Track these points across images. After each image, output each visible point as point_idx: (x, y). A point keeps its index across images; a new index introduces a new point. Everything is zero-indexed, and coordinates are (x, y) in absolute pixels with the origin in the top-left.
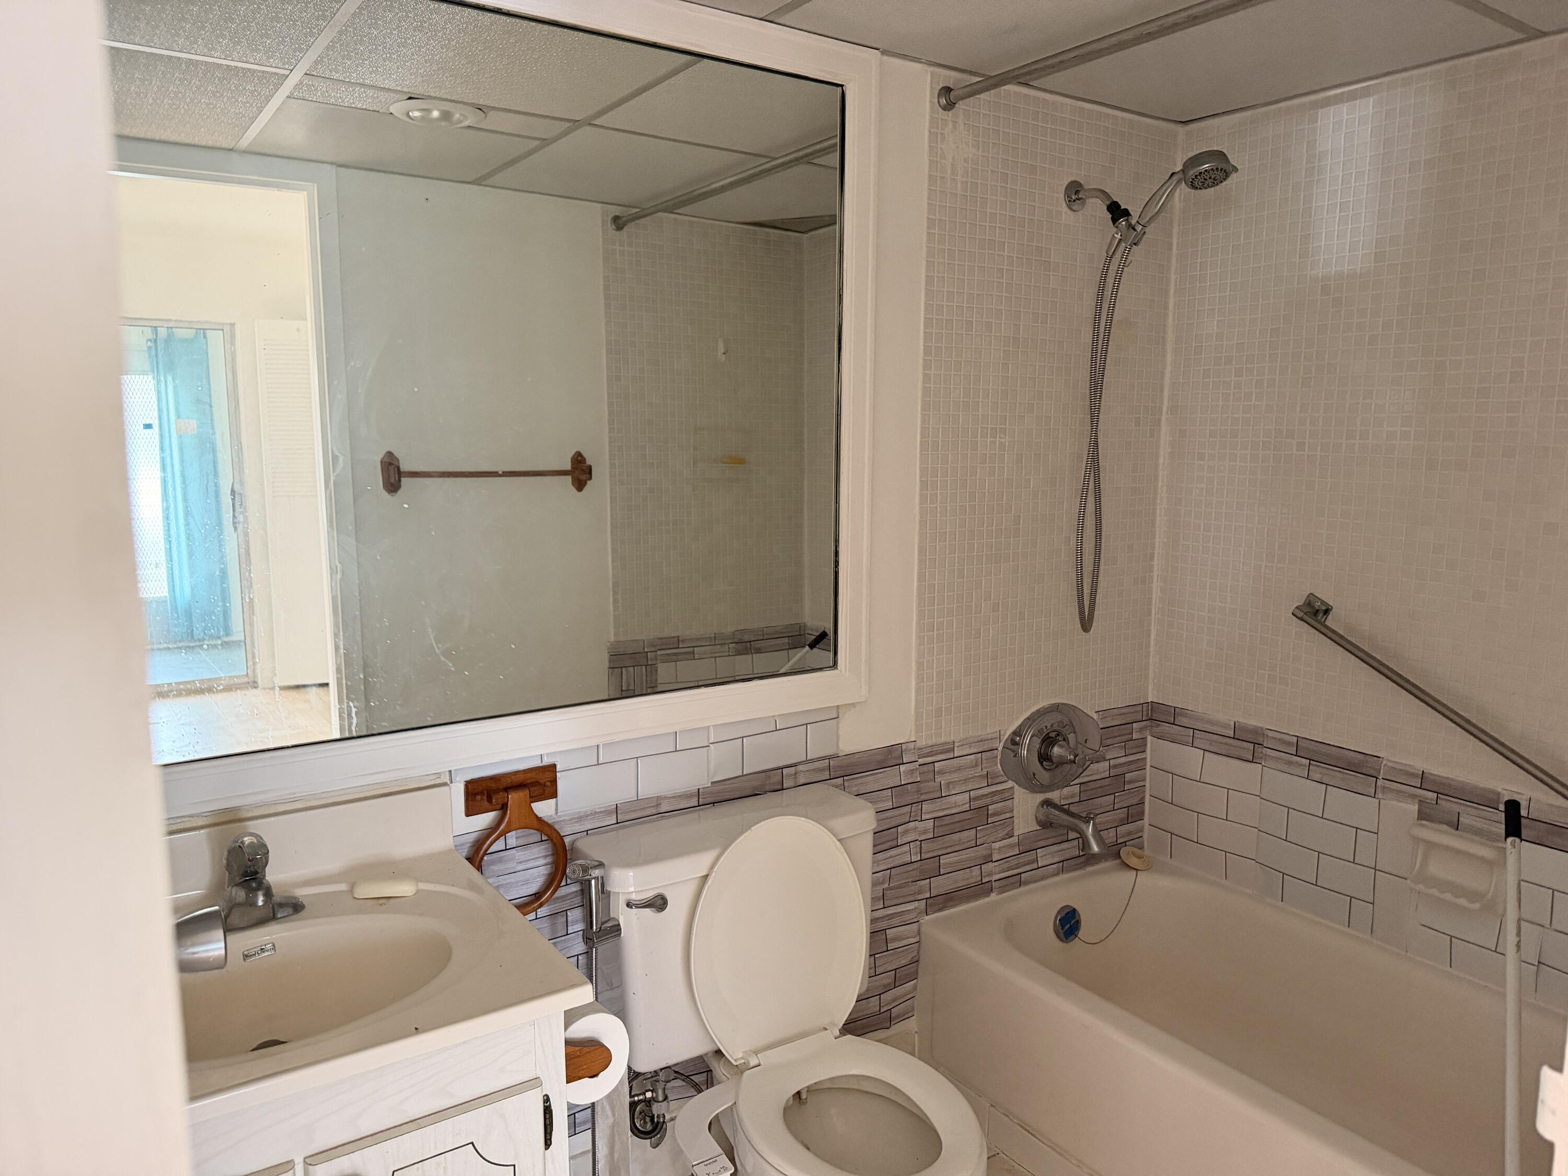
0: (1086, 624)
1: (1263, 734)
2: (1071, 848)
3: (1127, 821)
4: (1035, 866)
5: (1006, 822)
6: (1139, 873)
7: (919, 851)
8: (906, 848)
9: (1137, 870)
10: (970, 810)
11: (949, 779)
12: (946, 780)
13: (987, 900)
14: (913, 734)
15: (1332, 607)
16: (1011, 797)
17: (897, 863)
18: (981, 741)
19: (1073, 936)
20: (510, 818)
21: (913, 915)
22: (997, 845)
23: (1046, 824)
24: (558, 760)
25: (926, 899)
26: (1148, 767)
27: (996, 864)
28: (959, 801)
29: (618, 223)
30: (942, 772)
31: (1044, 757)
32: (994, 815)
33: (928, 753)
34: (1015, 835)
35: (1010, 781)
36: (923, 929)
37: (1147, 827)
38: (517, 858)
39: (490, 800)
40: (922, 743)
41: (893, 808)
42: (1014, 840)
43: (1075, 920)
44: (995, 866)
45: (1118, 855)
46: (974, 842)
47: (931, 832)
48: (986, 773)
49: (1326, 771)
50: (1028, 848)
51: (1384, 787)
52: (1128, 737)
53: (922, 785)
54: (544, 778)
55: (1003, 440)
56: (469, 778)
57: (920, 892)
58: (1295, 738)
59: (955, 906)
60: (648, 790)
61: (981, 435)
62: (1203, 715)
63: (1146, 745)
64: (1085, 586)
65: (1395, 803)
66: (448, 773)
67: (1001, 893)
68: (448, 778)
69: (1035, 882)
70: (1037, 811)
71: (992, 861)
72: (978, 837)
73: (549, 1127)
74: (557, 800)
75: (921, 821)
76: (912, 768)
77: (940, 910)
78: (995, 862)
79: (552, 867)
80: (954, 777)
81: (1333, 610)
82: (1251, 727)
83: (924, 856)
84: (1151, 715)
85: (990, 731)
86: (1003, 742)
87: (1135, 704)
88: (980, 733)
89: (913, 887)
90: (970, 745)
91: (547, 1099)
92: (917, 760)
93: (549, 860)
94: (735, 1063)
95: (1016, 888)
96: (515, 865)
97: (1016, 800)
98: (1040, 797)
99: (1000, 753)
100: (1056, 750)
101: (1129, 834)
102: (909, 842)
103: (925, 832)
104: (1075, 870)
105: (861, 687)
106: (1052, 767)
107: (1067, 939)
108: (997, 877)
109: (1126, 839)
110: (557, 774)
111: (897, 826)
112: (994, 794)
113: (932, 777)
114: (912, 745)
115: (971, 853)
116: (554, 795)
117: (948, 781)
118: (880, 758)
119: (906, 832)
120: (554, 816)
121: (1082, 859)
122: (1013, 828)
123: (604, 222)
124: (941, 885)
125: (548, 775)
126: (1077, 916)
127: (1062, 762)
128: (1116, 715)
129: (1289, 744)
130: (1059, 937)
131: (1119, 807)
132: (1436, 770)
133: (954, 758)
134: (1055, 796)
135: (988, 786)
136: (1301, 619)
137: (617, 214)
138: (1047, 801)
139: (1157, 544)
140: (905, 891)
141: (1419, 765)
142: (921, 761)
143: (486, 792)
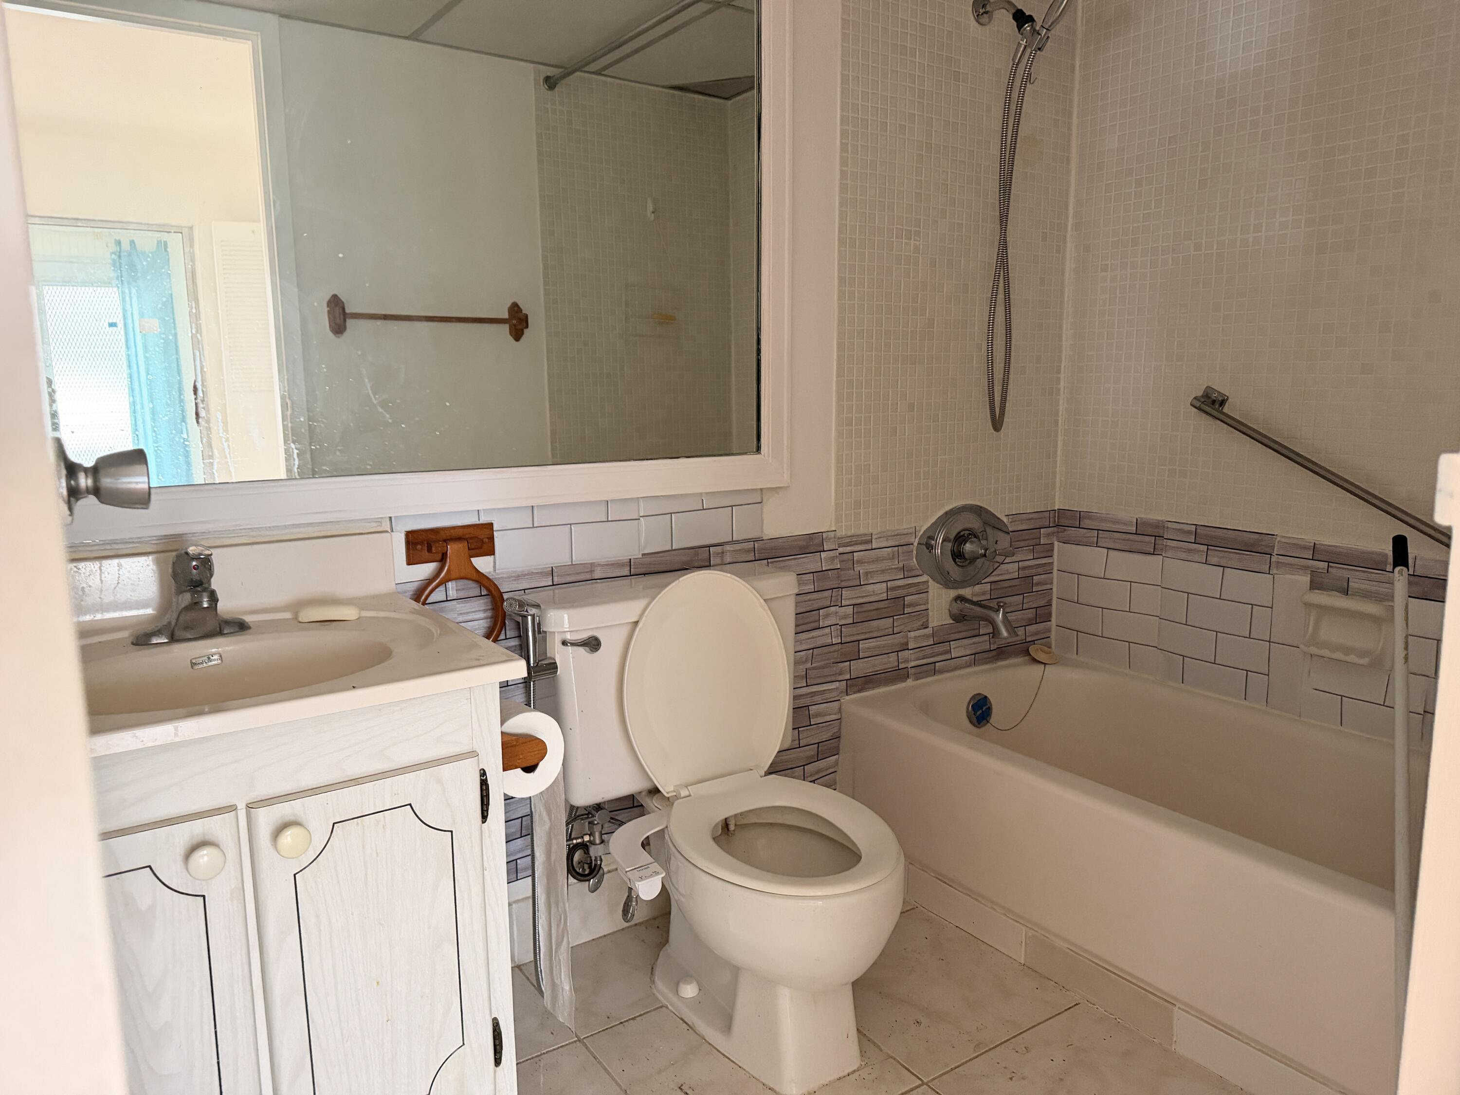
0: (997, 424)
1: (1164, 527)
2: (983, 642)
3: (1035, 621)
4: (948, 656)
5: (921, 613)
6: (1047, 666)
7: (840, 634)
8: (827, 630)
9: (1045, 664)
10: (888, 599)
11: (867, 569)
12: (865, 569)
13: (903, 685)
14: (833, 523)
15: (1228, 397)
16: (926, 590)
17: (818, 644)
18: (897, 535)
19: (985, 721)
20: (449, 566)
21: (835, 694)
22: (912, 634)
23: (959, 618)
24: (495, 519)
25: (847, 680)
26: (1055, 571)
27: (911, 652)
28: (877, 590)
29: (551, 83)
30: (860, 562)
31: (957, 555)
32: (910, 605)
33: (848, 543)
34: (930, 626)
35: (925, 576)
36: (843, 707)
37: (1054, 628)
38: (458, 610)
39: (429, 550)
40: (842, 532)
41: (815, 592)
42: (928, 631)
43: (986, 707)
44: (911, 654)
45: (1027, 653)
46: (891, 630)
47: (850, 617)
48: (902, 565)
49: (1223, 554)
50: (941, 640)
51: (1278, 562)
52: (1037, 541)
53: (842, 573)
54: (483, 535)
55: (918, 243)
56: (410, 528)
57: (840, 674)
58: (1194, 527)
59: (873, 688)
60: (581, 556)
61: (896, 236)
62: (1108, 516)
63: (1053, 550)
64: (996, 391)
65: (1288, 576)
66: (388, 519)
67: (917, 679)
68: (389, 526)
69: (948, 671)
70: (951, 605)
71: (908, 649)
72: (895, 625)
73: (485, 798)
74: (495, 558)
75: (841, 606)
76: (832, 556)
77: (859, 691)
78: (911, 650)
79: (491, 621)
80: (873, 567)
81: (1230, 400)
82: (1152, 521)
83: (844, 640)
84: (1058, 522)
85: (905, 526)
86: (919, 537)
87: (1042, 510)
88: (897, 527)
89: (834, 669)
90: (887, 538)
91: (483, 773)
92: (837, 548)
93: (489, 614)
94: (667, 795)
95: (930, 676)
96: (456, 615)
97: (931, 594)
98: (953, 593)
99: (915, 548)
100: (968, 547)
101: (1037, 633)
102: (830, 626)
103: (845, 617)
104: (986, 663)
105: (784, 473)
106: (964, 564)
107: (979, 724)
108: (913, 664)
109: (1034, 639)
110: (495, 533)
111: (819, 610)
112: (910, 585)
113: (851, 566)
114: (832, 534)
115: (889, 640)
116: (491, 552)
117: (866, 571)
118: (801, 543)
119: (827, 616)
120: (492, 573)
121: (994, 653)
122: (928, 620)
123: (536, 82)
124: (859, 668)
125: (488, 532)
126: (988, 703)
127: (974, 559)
128: (1024, 520)
129: (1189, 532)
130: (971, 722)
131: (1027, 607)
132: (1327, 540)
133: (872, 549)
134: (967, 592)
135: (904, 578)
136: (1199, 409)
137: (549, 74)
138: (959, 597)
139: (1063, 358)
140: (827, 671)
141: (1310, 538)
142: (841, 550)
143: (426, 543)
